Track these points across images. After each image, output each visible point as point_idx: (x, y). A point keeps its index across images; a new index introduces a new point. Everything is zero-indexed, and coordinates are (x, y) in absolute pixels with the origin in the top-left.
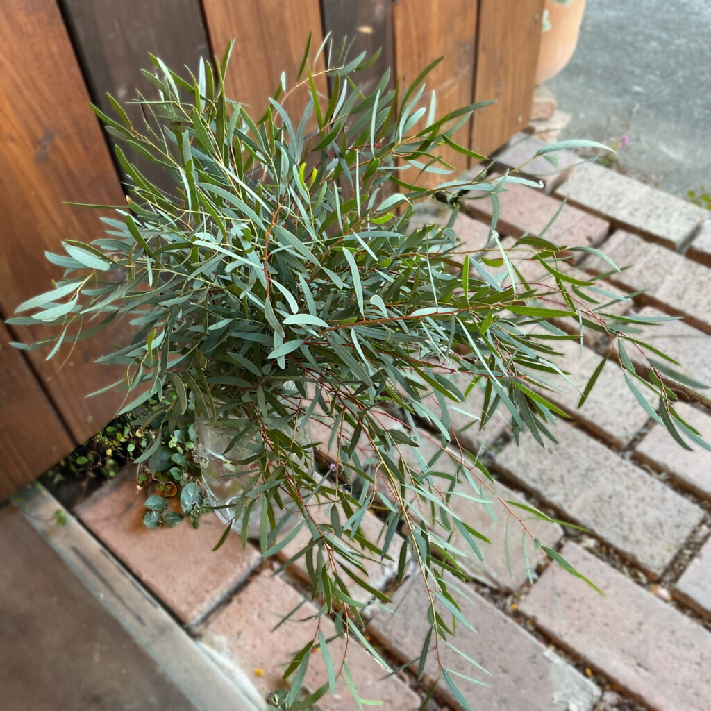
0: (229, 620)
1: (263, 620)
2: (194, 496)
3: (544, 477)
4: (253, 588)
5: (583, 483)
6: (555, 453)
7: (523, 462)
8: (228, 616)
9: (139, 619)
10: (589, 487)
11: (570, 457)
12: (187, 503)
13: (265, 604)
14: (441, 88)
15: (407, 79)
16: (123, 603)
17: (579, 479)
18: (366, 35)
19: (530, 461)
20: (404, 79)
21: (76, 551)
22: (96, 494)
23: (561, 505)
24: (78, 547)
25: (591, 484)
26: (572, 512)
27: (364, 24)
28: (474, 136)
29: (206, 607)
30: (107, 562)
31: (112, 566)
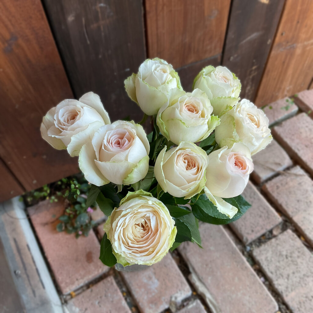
0: (83, 300)
1: (100, 306)
3: (278, 272)
4: (101, 284)
5: (299, 283)
6: (290, 259)
7: (269, 259)
8: (83, 297)
9: (34, 292)
10: (302, 286)
11: (297, 265)
13: (104, 297)
16: (29, 280)
17: (298, 280)
19: (273, 259)
21: (15, 241)
22: (41, 203)
23: (282, 292)
24: (17, 239)
25: (304, 285)
26: (288, 299)
29: (74, 287)
30: (28, 253)
31: (30, 256)
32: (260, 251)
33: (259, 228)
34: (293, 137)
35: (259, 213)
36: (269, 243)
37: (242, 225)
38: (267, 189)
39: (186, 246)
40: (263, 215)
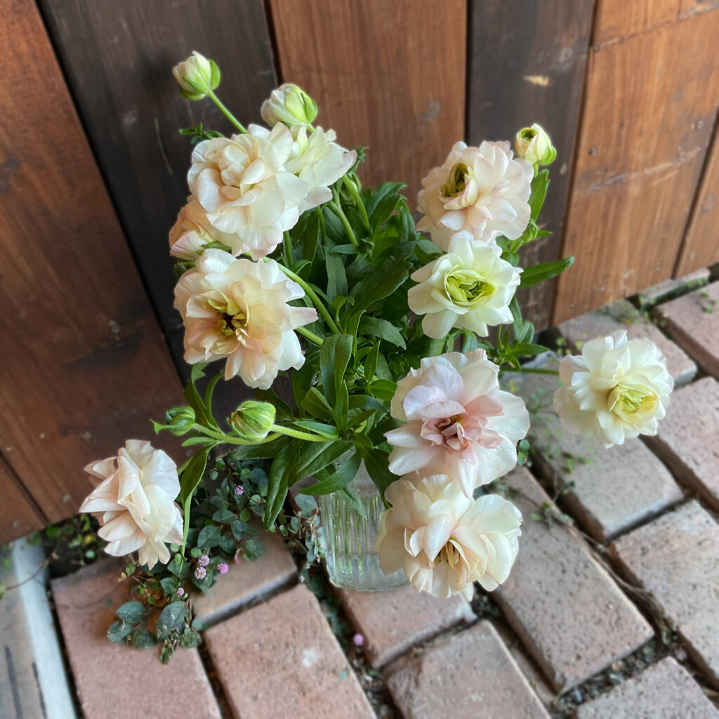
2: (176, 620)
12: (165, 627)
14: (648, 171)
15: (594, 154)
18: (538, 87)
20: (590, 153)
21: (8, 652)
24: (12, 650)
27: (537, 73)
28: (689, 240)
30: (34, 683)
31: (36, 690)
32: (596, 710)
33: (594, 651)
34: (683, 433)
35: (598, 613)
36: (617, 688)
37: (554, 643)
38: (617, 554)
39: (412, 689)
40: (606, 619)
